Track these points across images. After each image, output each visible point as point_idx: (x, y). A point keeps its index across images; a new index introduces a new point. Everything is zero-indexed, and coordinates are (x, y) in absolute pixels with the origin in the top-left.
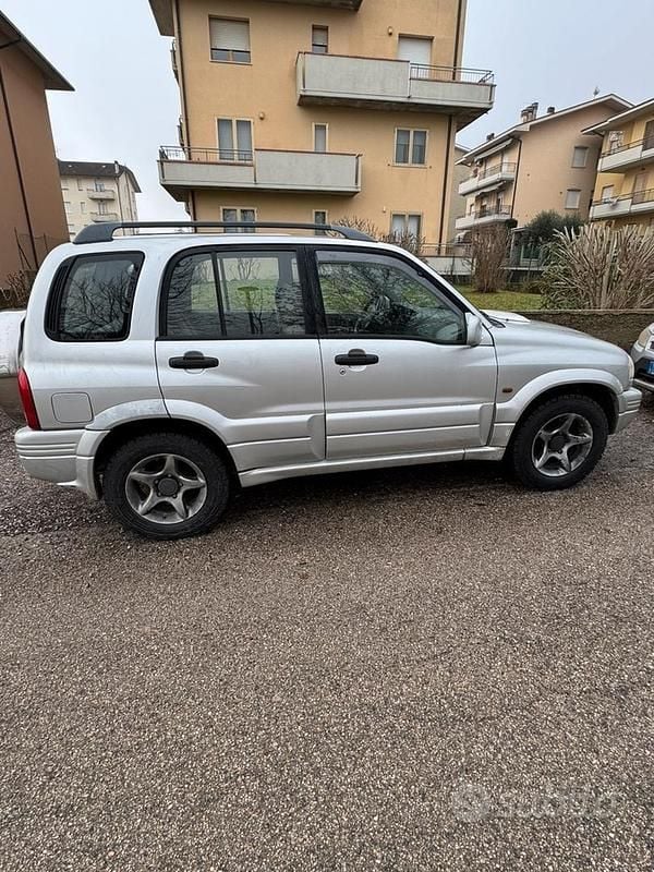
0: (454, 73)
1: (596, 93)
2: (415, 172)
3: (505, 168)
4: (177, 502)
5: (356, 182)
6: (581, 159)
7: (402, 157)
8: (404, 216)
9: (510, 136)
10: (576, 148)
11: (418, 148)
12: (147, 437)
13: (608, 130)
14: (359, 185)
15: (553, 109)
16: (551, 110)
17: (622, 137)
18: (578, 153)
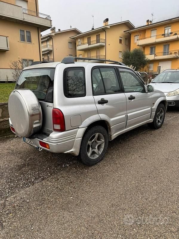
0: (37, 14)
1: (71, 27)
2: (28, 45)
3: (49, 46)
4: (96, 150)
5: (7, 46)
6: (71, 46)
7: (23, 39)
8: (27, 60)
9: (48, 36)
10: (69, 42)
11: (28, 37)
12: (93, 128)
13: (77, 38)
14: (9, 47)
15: (60, 30)
16: (59, 30)
17: (82, 41)
18: (69, 44)
